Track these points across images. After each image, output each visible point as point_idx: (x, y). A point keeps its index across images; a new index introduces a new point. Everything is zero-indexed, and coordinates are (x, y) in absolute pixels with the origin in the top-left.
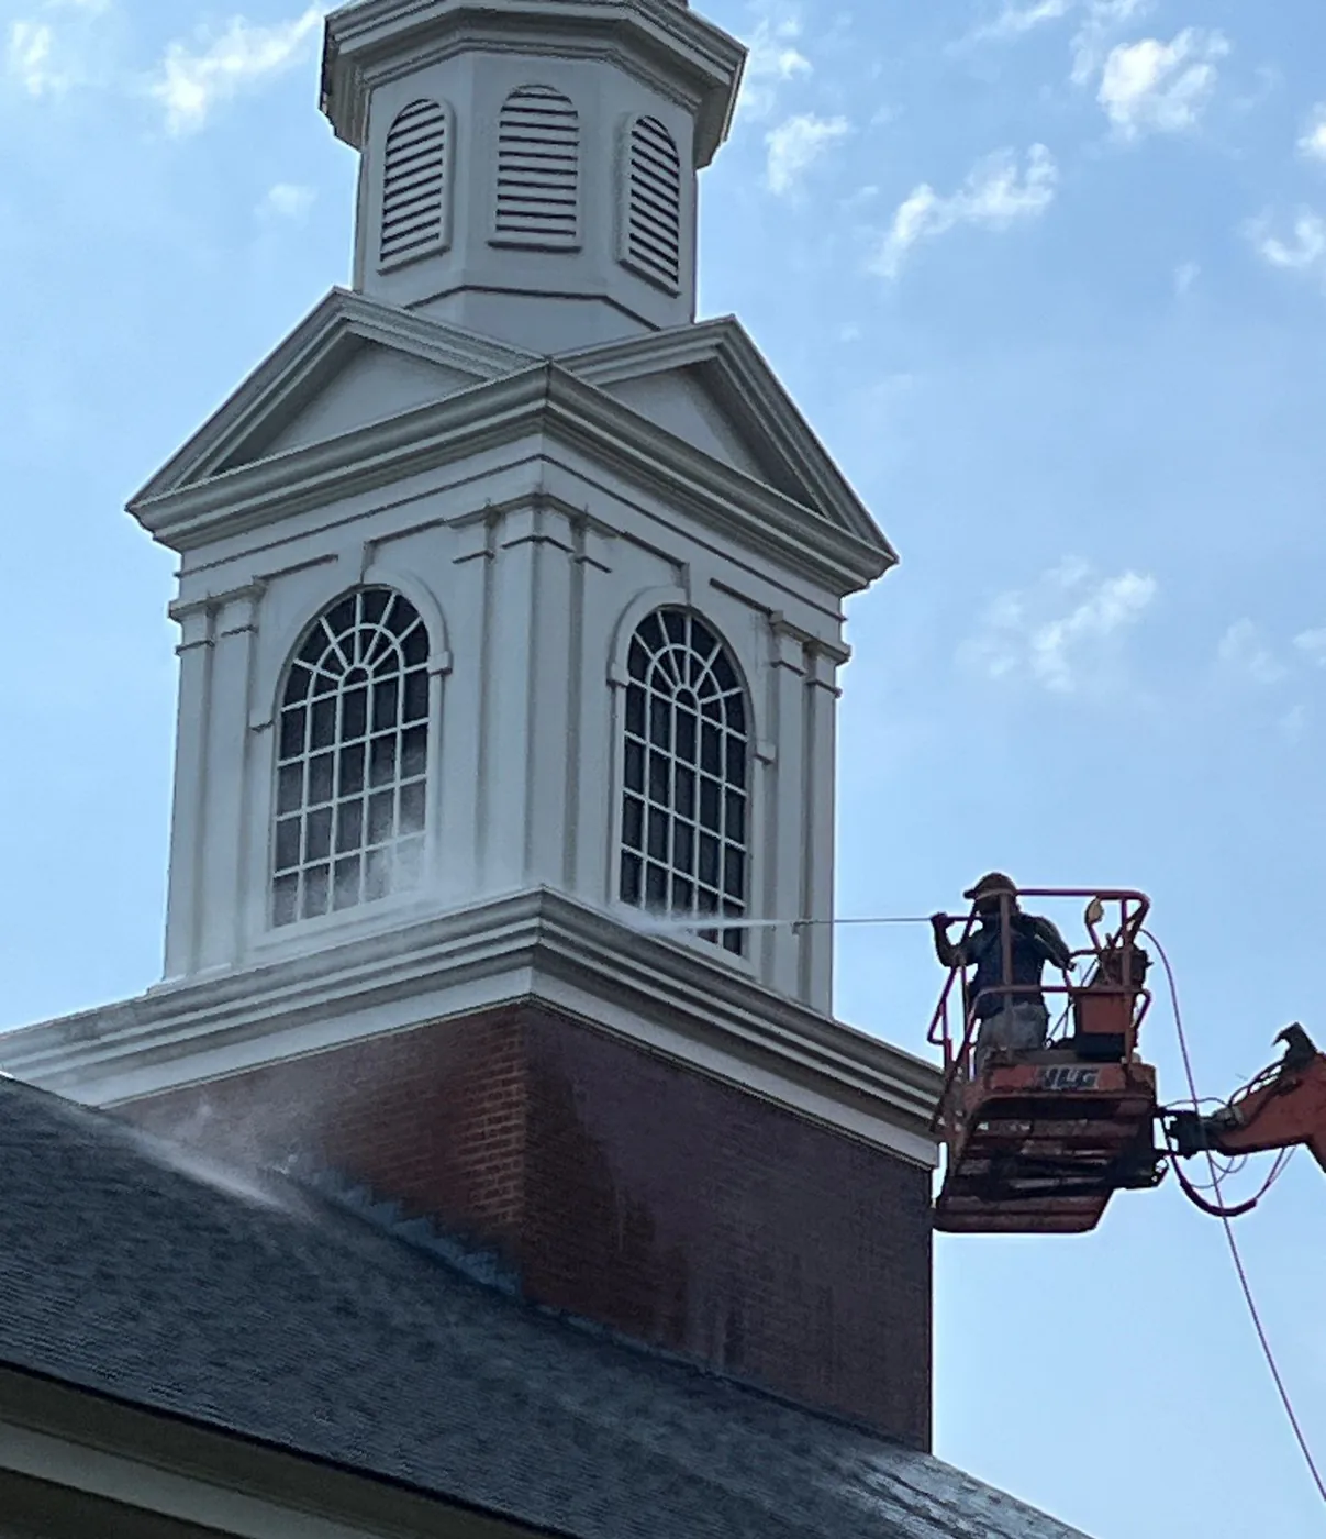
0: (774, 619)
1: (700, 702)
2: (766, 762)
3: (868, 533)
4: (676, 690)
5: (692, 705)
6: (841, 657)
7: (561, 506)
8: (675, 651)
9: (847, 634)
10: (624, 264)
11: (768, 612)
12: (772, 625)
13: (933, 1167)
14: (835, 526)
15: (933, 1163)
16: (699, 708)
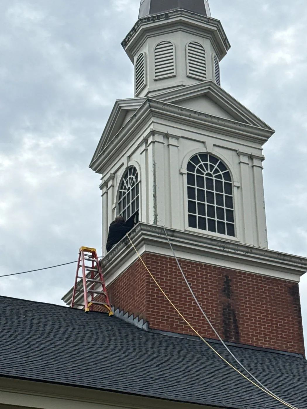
0: (238, 152)
1: (214, 175)
2: (238, 187)
3: (264, 126)
4: (205, 173)
5: (212, 176)
6: (262, 159)
7: (160, 133)
8: (204, 164)
9: (263, 153)
10: (188, 77)
11: (236, 151)
12: (238, 154)
13: (299, 282)
14: (254, 126)
15: (298, 281)
16: (214, 177)
